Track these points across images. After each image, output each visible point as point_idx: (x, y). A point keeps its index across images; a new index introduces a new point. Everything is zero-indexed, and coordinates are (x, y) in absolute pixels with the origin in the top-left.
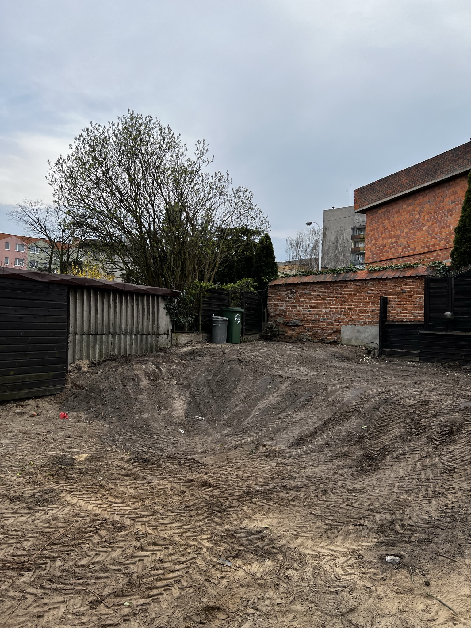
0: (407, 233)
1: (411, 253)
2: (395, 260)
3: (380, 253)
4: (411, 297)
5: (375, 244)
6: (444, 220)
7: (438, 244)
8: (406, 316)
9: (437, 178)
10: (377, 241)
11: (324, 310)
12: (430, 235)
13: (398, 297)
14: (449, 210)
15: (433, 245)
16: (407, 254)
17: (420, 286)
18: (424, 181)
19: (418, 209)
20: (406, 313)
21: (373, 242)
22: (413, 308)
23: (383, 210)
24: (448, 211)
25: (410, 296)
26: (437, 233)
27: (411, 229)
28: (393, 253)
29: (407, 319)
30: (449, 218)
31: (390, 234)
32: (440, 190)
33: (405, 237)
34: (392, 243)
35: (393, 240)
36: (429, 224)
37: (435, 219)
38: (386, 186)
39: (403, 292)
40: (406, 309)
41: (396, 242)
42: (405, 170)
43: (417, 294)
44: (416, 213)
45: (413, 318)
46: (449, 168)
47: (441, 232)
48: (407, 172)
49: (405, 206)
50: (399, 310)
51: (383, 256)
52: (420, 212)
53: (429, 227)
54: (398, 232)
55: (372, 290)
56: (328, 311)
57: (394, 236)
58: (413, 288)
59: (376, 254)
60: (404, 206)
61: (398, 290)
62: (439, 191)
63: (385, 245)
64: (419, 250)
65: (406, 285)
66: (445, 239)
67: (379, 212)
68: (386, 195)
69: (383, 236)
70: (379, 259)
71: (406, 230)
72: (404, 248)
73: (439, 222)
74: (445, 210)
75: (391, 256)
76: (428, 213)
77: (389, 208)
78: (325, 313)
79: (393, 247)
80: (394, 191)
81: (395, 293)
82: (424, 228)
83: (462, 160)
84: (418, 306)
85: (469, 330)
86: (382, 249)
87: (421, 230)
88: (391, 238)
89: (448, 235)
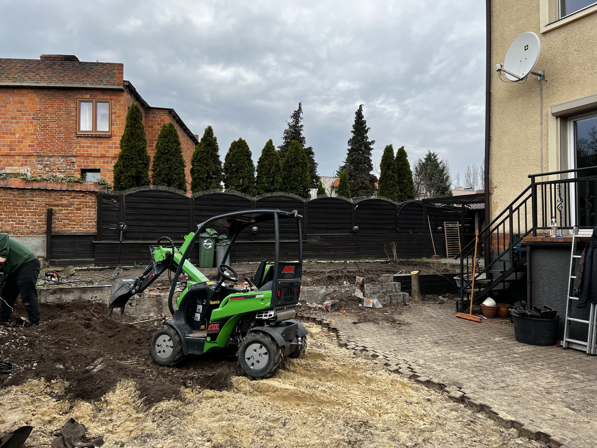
4: (80, 210)
6: (7, 126)
8: (74, 228)
13: (65, 210)
14: (15, 118)
17: (91, 200)
20: (75, 225)
22: (83, 220)
24: (12, 118)
25: (78, 209)
29: (75, 230)
30: (14, 125)
39: (72, 204)
40: (74, 221)
43: (86, 208)
45: (82, 229)
46: (16, 76)
47: (3, 138)
50: (67, 222)
55: (32, 200)
58: (82, 202)
61: (64, 202)
65: (74, 198)
74: (8, 116)
81: (62, 205)
83: (33, 74)
84: (88, 219)
85: (138, 239)
89: (12, 142)
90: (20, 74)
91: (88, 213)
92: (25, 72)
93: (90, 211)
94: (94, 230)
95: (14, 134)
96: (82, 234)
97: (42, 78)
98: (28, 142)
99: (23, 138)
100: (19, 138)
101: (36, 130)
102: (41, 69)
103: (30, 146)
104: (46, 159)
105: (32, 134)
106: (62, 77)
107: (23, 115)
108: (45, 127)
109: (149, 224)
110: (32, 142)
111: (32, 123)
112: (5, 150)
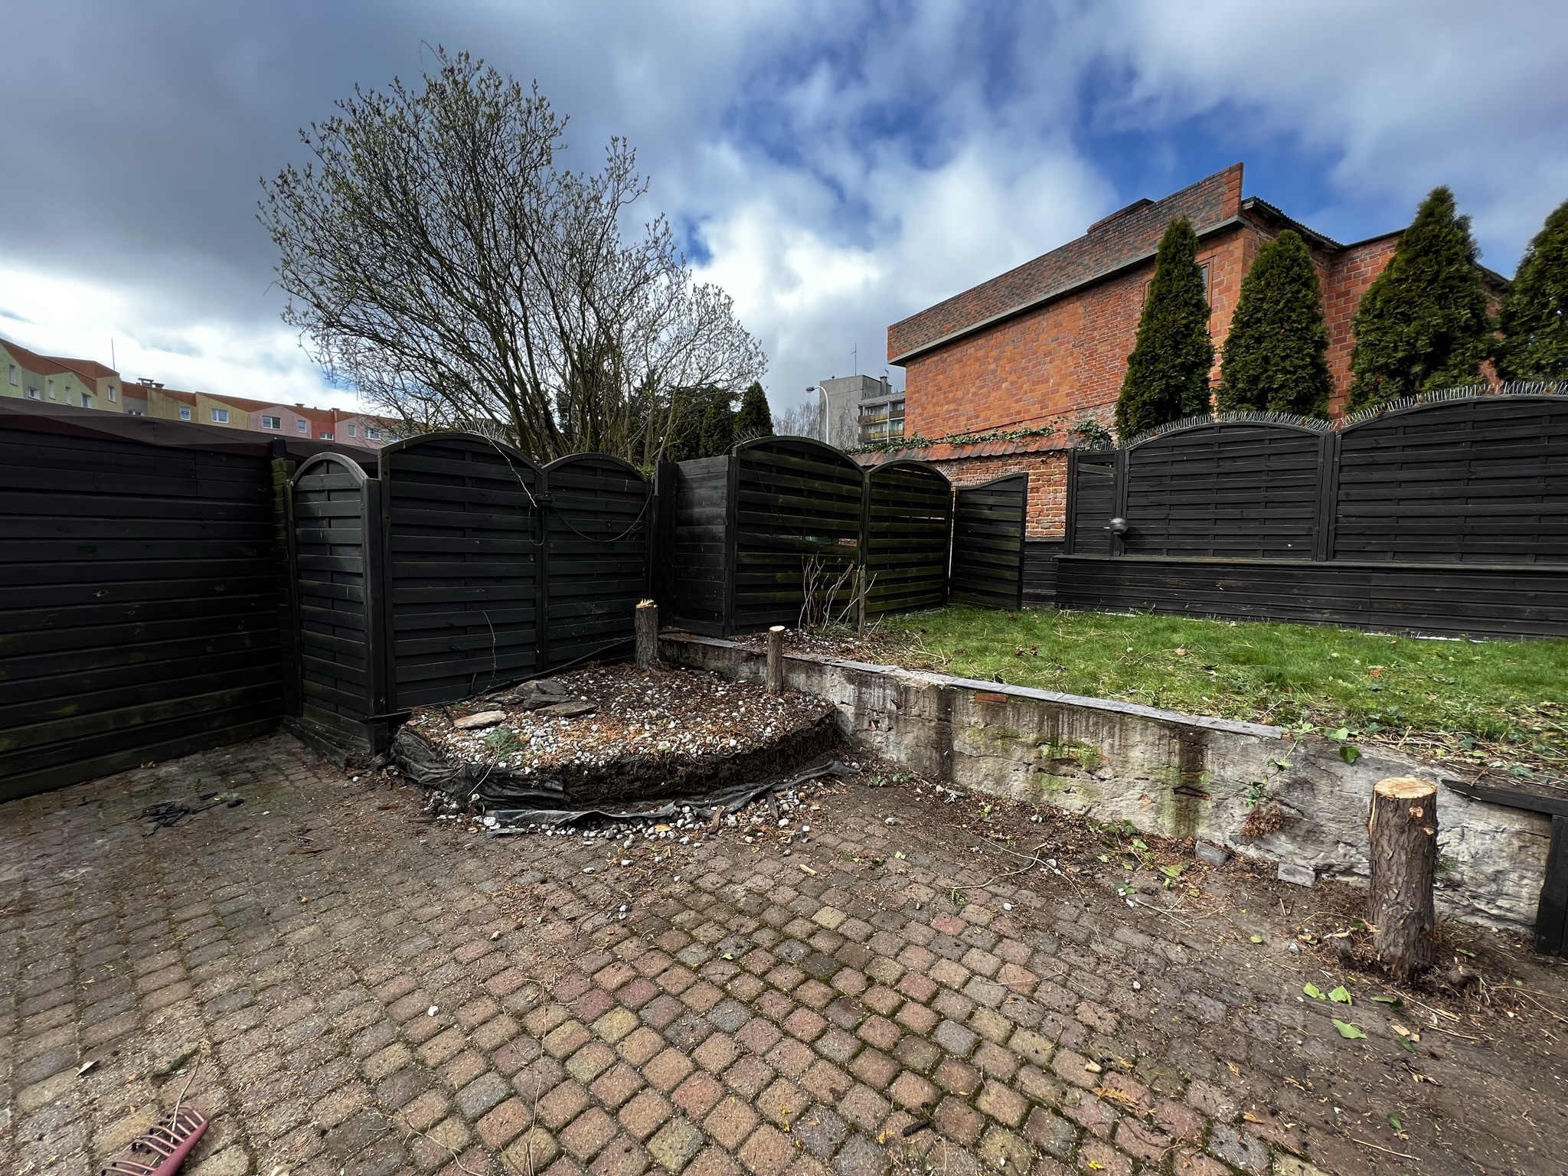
0: (975, 394)
1: (981, 426)
5: (921, 415)
6: (1038, 371)
7: (1028, 411)
9: (1029, 300)
10: (924, 408)
12: (1013, 396)
14: (1050, 354)
15: (1019, 413)
16: (974, 428)
18: (1006, 306)
19: (994, 353)
22: (1042, 510)
23: (935, 359)
24: (1046, 355)
26: (1026, 393)
27: (981, 388)
30: (1048, 366)
31: (945, 398)
32: (1033, 321)
33: (971, 401)
35: (952, 407)
36: (1013, 378)
37: (1023, 369)
38: (941, 318)
41: (957, 410)
42: (974, 289)
43: (1049, 485)
44: (991, 360)
46: (1050, 281)
47: (1032, 391)
48: (978, 292)
49: (973, 350)
52: (996, 360)
53: (1012, 383)
54: (959, 394)
57: (954, 400)
58: (1042, 475)
60: (970, 349)
62: (1030, 323)
63: (938, 415)
66: (1040, 402)
67: (928, 362)
68: (941, 333)
69: (934, 400)
71: (972, 391)
72: (969, 419)
73: (1029, 374)
74: (1040, 353)
76: (1012, 360)
77: (945, 355)
80: (954, 326)
82: (1004, 385)
83: (1072, 268)
84: (1052, 509)
85: (1157, 551)
86: (931, 422)
87: (999, 388)
88: (948, 403)
89: (1044, 395)
90: (1055, 276)
91: (1051, 496)
92: (1062, 268)
93: (1055, 491)
94: (1061, 532)
95: (1048, 381)
96: (1038, 540)
97: (1087, 267)
98: (1065, 389)
99: (1059, 384)
100: (1053, 385)
101: (1077, 365)
102: (1086, 251)
103: (1068, 395)
104: (1091, 411)
105: (1072, 374)
106: (1118, 251)
107: (1060, 345)
108: (1091, 355)
110: (1072, 387)
111: (1072, 354)
112: (1035, 410)
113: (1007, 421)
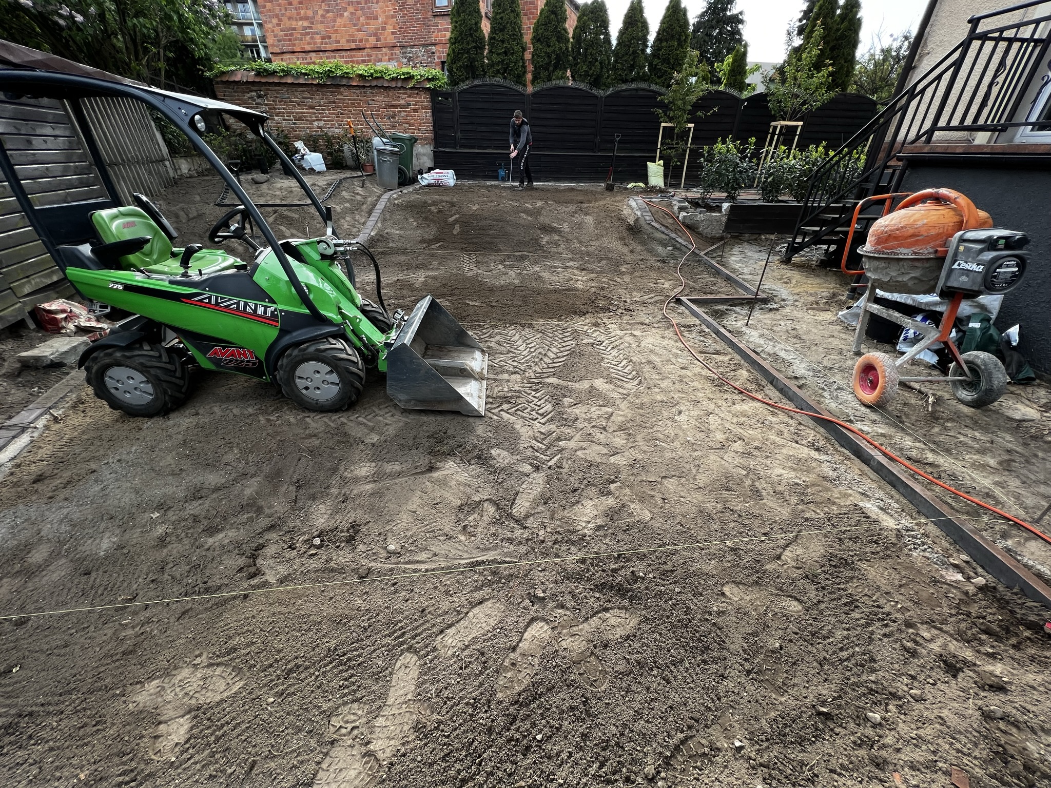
0: (323, 16)
1: (334, 46)
2: (313, 54)
3: (290, 40)
5: (278, 25)
6: (369, 8)
8: (414, 133)
11: (316, 123)
12: (355, 25)
13: (403, 111)
15: (361, 41)
16: (328, 47)
17: (425, 99)
20: (414, 129)
21: (275, 21)
22: (420, 123)
25: (416, 111)
26: (363, 25)
27: (328, 11)
28: (309, 44)
29: (416, 136)
30: (376, 6)
31: (298, 14)
33: (321, 22)
34: (305, 28)
35: (306, 24)
36: (351, 9)
37: (358, 3)
39: (408, 105)
40: (413, 124)
41: (310, 28)
43: (423, 108)
45: (421, 134)
47: (368, 24)
50: (406, 126)
51: (294, 45)
53: (352, 14)
54: (310, 13)
56: (321, 124)
57: (306, 18)
58: (418, 101)
59: (284, 40)
61: (402, 102)
63: (294, 29)
64: (344, 44)
65: (409, 96)
66: (375, 35)
69: (287, 13)
70: (290, 49)
72: (323, 38)
73: (363, 9)
75: (308, 48)
78: (318, 127)
79: (308, 34)
81: (400, 106)
82: (346, 14)
84: (425, 122)
85: (473, 147)
86: (292, 35)
87: (342, 16)
88: (301, 19)
89: (377, 29)
91: (424, 115)
93: (426, 112)
95: (377, 18)
99: (385, 23)
100: (382, 23)
101: (395, 11)
103: (392, 33)
104: (409, 49)
109: (483, 129)
110: (394, 28)
112: (372, 41)
113: (353, 46)
